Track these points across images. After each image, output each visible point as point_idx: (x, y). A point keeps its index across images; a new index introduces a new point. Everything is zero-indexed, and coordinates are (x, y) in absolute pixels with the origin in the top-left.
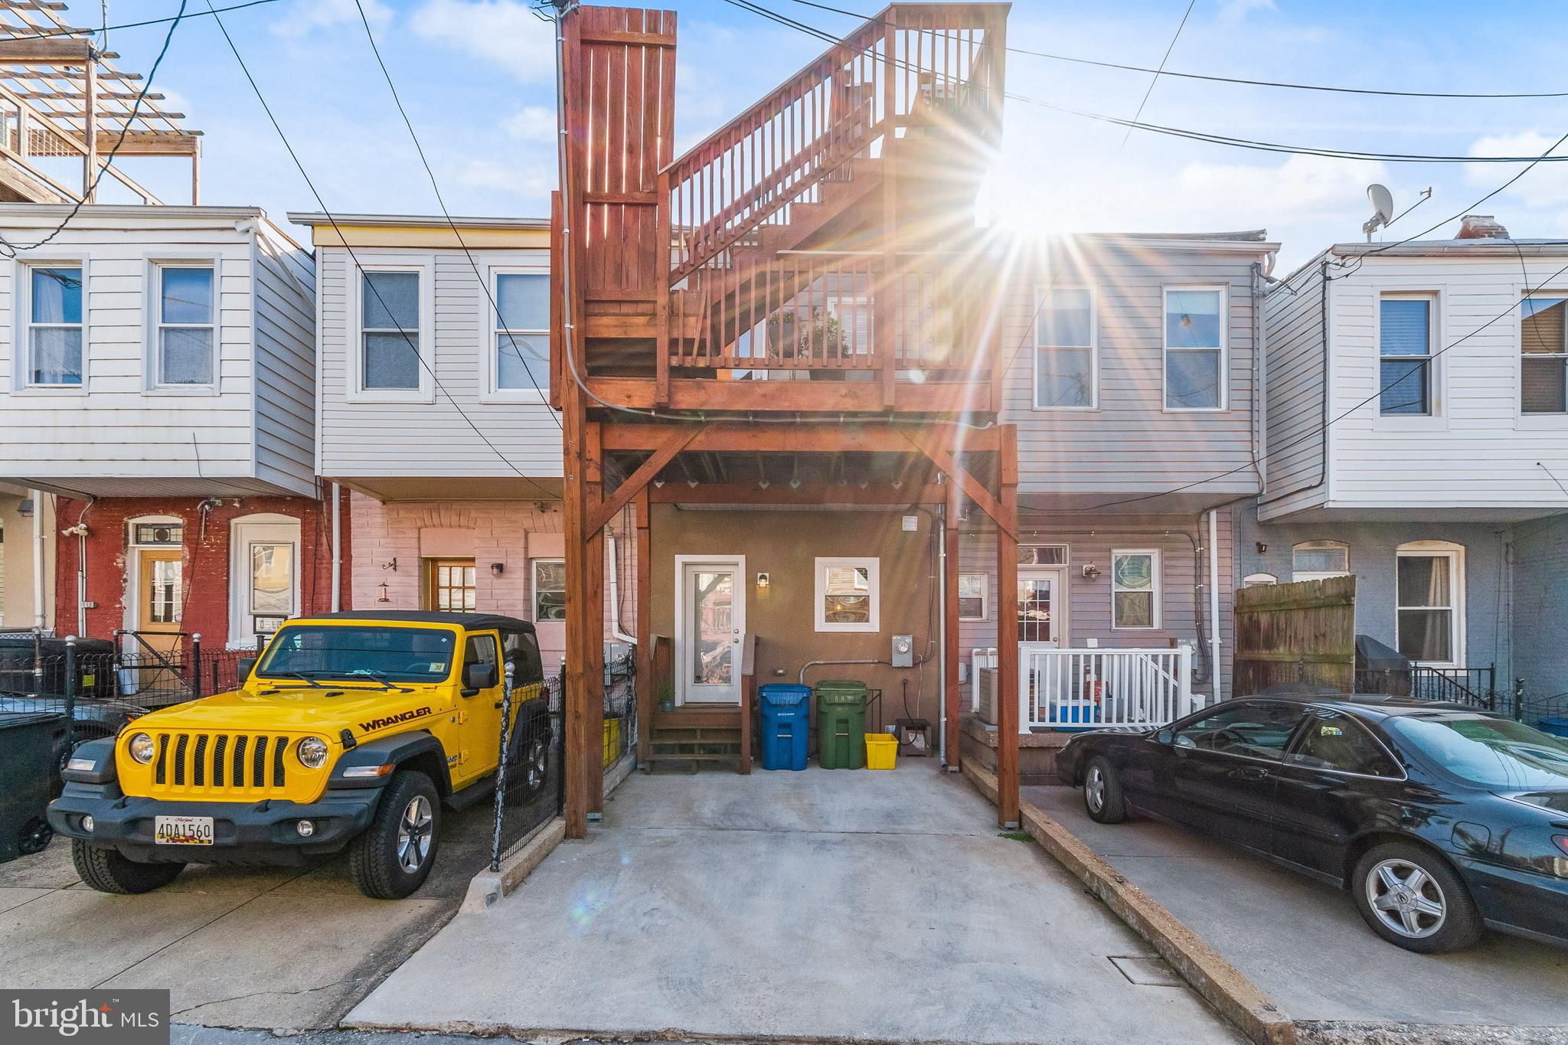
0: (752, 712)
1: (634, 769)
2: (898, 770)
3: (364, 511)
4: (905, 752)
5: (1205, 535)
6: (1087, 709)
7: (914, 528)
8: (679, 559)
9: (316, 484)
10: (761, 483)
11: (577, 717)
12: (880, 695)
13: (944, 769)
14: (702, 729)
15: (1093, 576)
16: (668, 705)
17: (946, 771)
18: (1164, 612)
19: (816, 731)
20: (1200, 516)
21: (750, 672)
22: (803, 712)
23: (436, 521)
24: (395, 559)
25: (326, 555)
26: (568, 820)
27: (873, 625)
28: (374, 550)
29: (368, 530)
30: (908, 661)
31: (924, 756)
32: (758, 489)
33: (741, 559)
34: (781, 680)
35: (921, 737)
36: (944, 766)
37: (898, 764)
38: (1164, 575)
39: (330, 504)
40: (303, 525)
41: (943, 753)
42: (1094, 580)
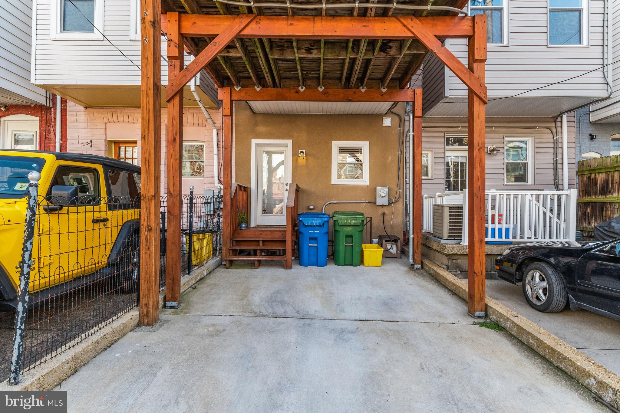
0: (293, 230)
1: (219, 265)
2: (383, 267)
3: (74, 113)
4: (387, 256)
5: (559, 129)
6: (508, 230)
7: (390, 125)
8: (254, 142)
9: (46, 97)
10: (300, 88)
11: (150, 230)
12: (371, 221)
13: (412, 267)
14: (262, 241)
15: (495, 152)
16: (243, 225)
17: (413, 268)
18: (535, 174)
19: (332, 242)
20: (557, 118)
21: (292, 204)
22: (325, 230)
23: (115, 119)
24: (91, 141)
25: (53, 138)
26: (141, 311)
27: (365, 181)
28: (80, 135)
29: (76, 124)
30: (385, 201)
31: (396, 257)
32: (298, 92)
33: (289, 142)
34: (312, 211)
35: (394, 246)
36: (412, 265)
37: (383, 263)
38: (535, 153)
39: (55, 109)
40: (41, 121)
41: (411, 257)
42: (495, 155)
